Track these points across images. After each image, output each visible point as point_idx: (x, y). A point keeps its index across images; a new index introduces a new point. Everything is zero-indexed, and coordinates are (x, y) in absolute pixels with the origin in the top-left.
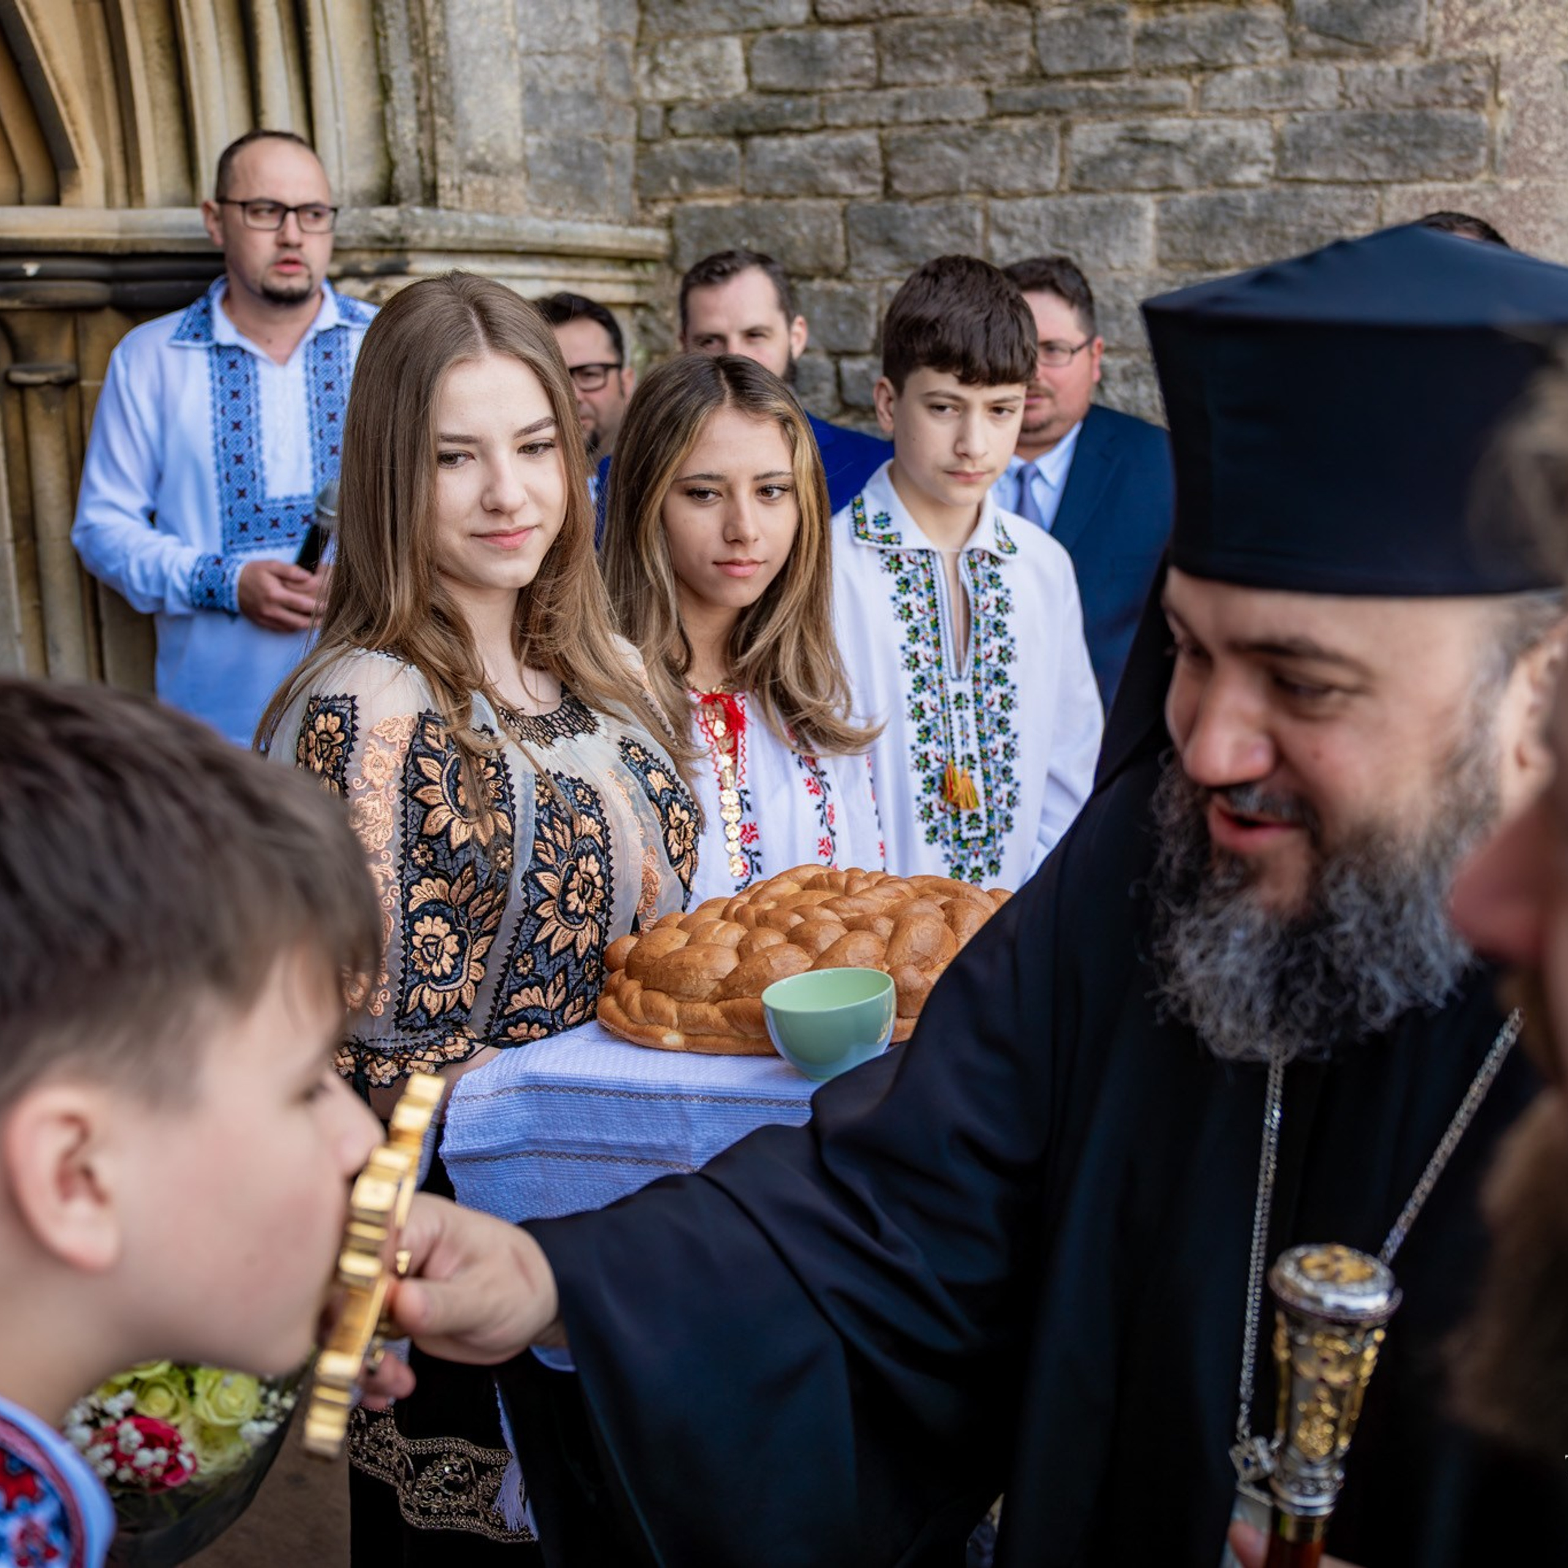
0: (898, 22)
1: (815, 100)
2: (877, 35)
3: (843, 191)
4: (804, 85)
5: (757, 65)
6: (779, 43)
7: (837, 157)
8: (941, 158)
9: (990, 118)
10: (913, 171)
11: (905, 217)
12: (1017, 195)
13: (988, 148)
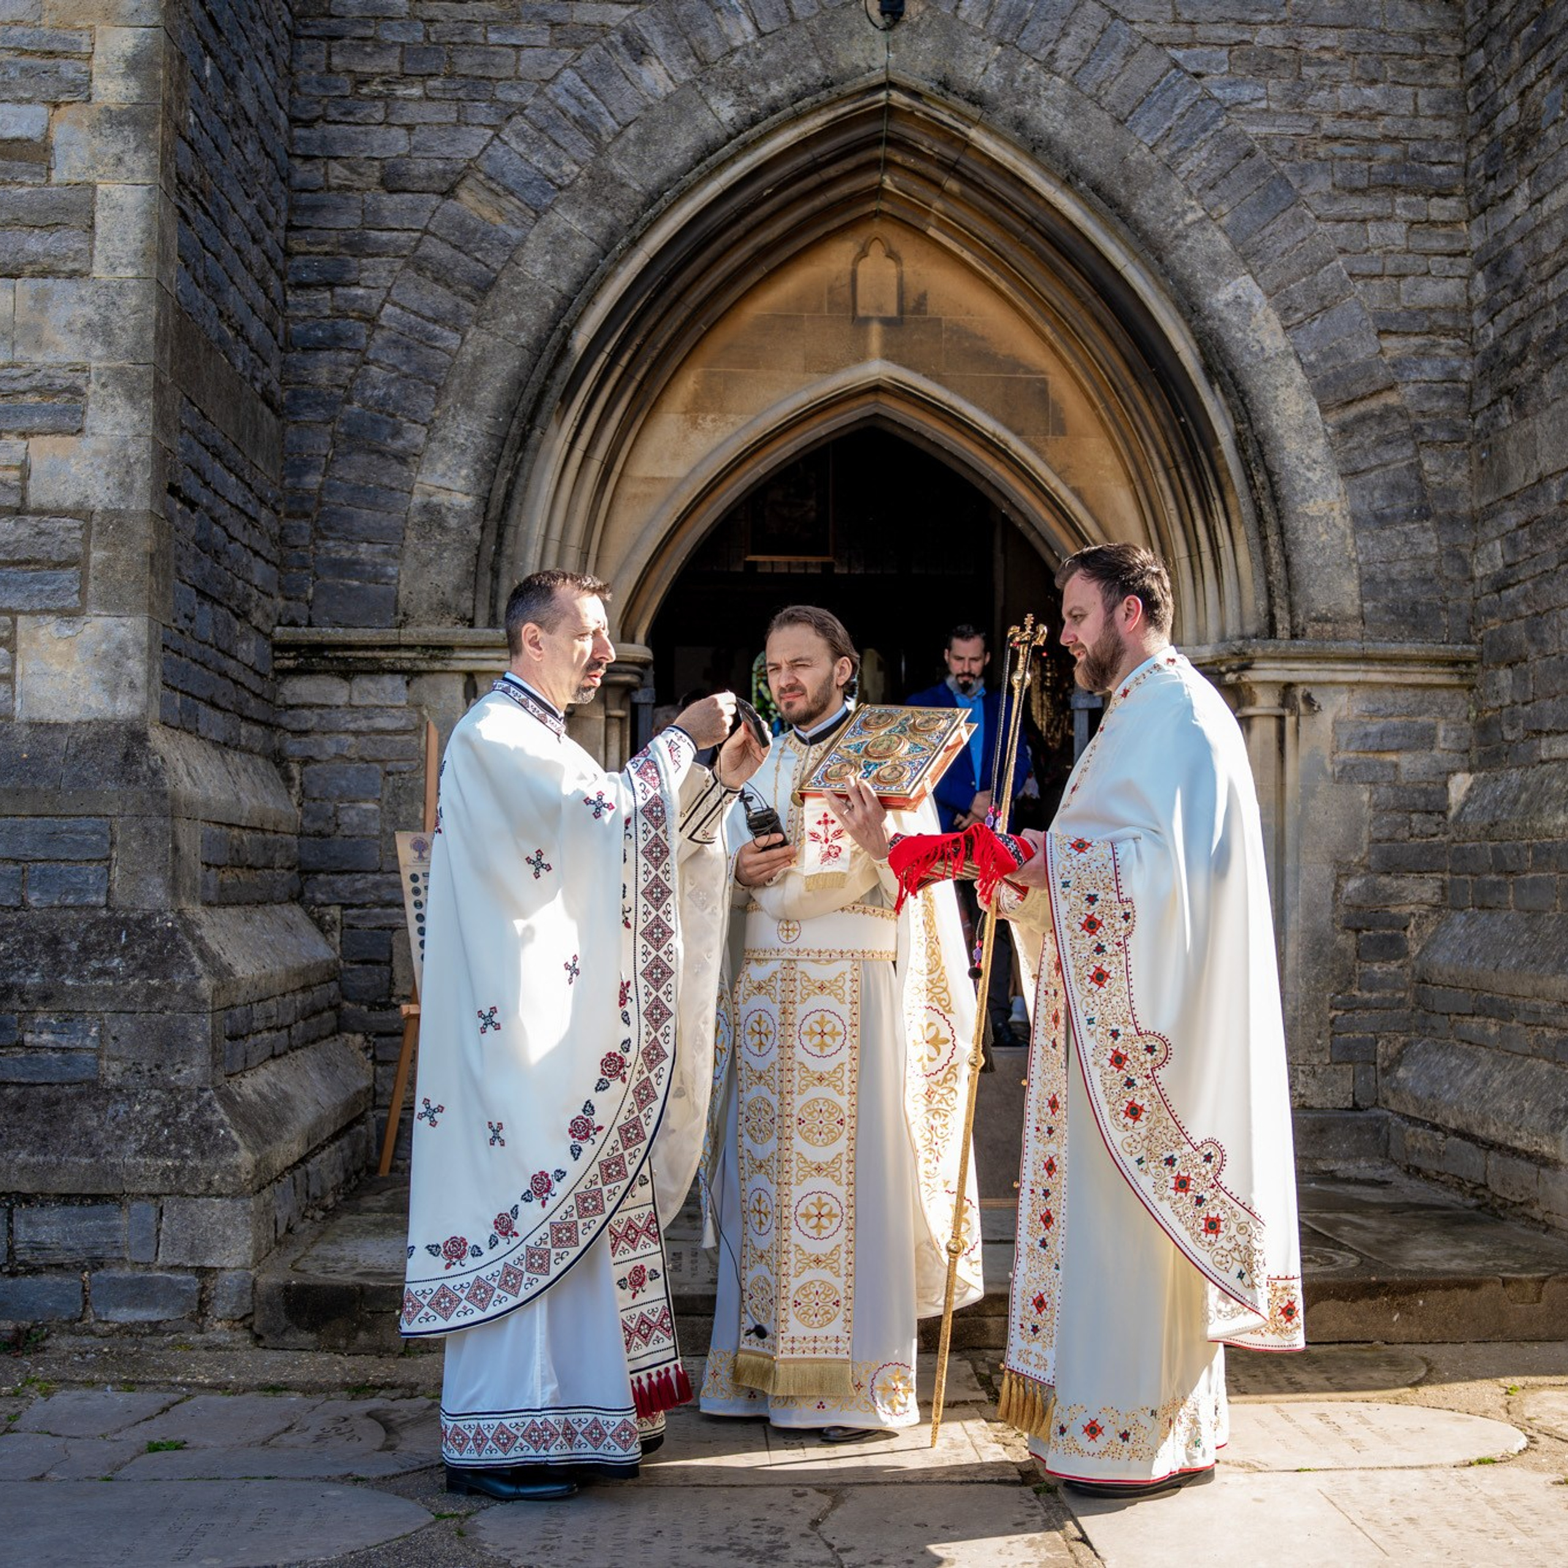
0: (1535, 521)
1: (1517, 568)
2: (1530, 530)
4: (1515, 560)
5: (1504, 553)
6: (1509, 540)
7: (1523, 596)
8: (1546, 591)
9: (1558, 566)
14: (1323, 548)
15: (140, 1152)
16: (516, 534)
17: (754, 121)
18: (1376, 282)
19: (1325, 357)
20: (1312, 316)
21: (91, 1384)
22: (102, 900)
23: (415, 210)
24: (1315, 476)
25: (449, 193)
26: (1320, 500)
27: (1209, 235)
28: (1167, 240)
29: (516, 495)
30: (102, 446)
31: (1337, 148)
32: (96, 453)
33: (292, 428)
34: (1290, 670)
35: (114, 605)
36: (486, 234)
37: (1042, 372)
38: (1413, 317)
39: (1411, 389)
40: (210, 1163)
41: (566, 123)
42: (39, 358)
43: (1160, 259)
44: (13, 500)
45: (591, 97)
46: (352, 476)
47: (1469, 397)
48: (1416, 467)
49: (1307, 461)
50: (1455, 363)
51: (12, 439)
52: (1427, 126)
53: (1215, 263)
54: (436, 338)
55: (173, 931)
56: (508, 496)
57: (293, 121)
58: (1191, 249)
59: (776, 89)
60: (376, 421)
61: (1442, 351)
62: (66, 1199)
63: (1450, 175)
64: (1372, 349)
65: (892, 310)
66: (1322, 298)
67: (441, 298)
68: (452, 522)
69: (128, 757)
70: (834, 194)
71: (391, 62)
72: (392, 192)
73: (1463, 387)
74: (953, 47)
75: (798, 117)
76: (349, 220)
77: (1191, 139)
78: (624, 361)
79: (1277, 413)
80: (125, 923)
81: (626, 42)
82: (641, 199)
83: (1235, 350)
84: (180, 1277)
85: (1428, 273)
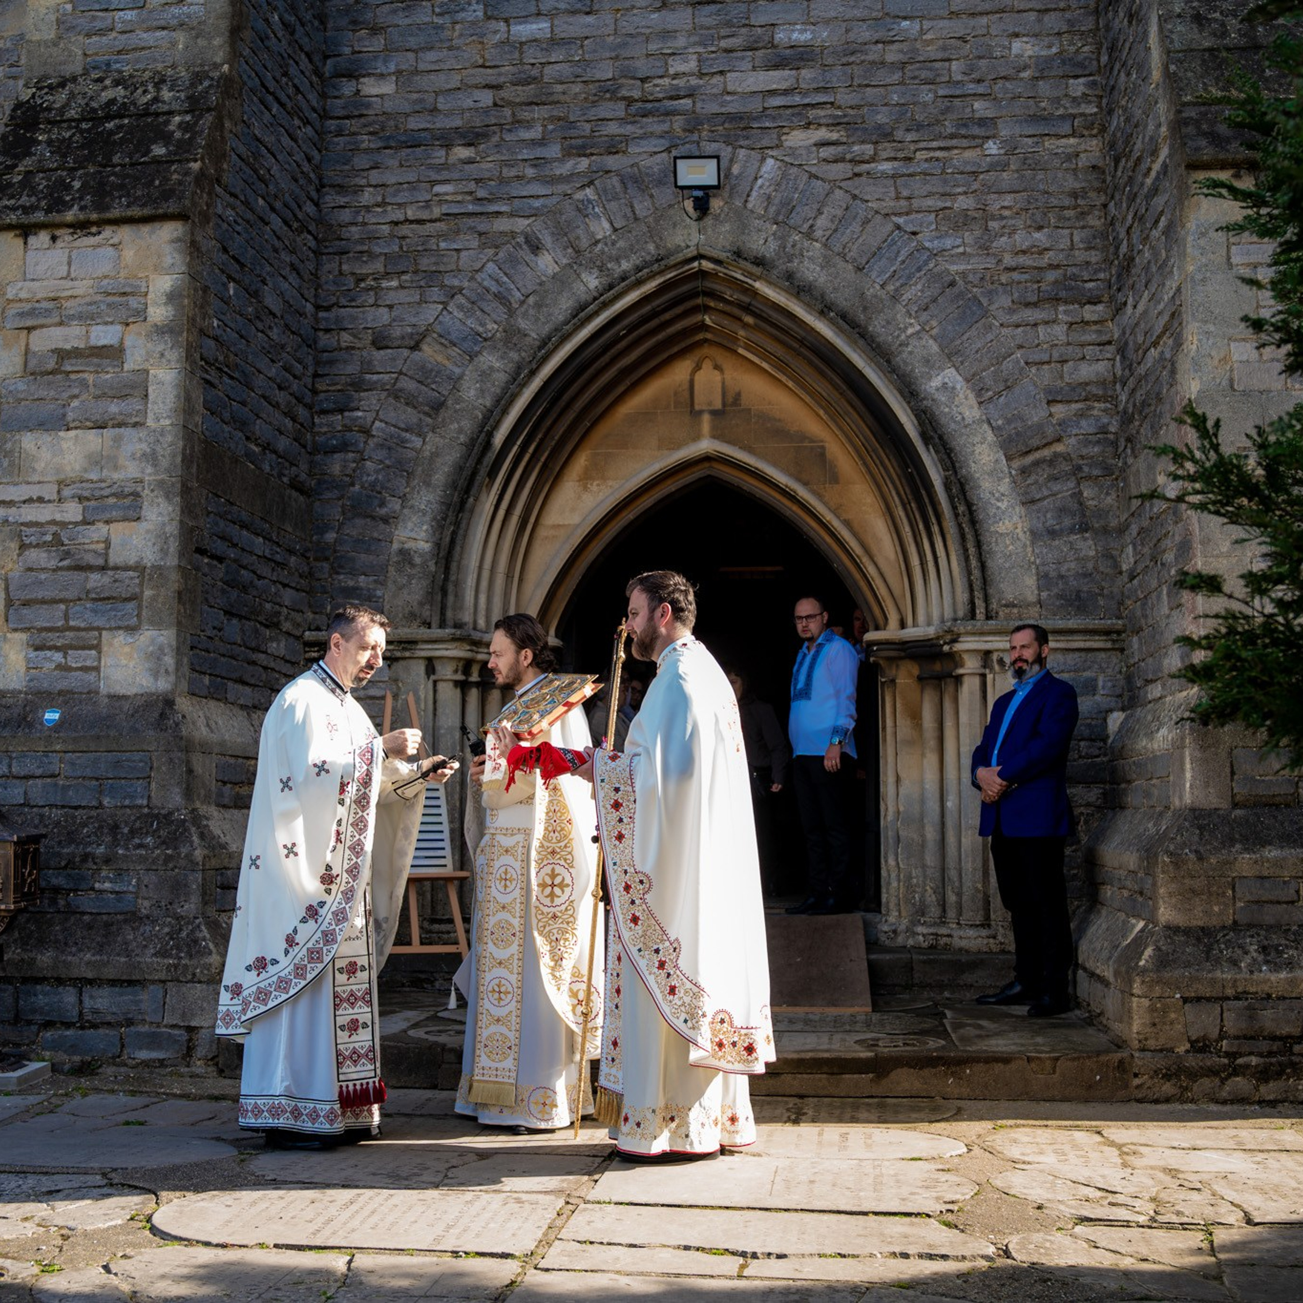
14: (1010, 555)
15: (155, 955)
16: (459, 568)
17: (611, 287)
18: (1046, 367)
19: (1009, 421)
20: (999, 394)
21: (112, 1091)
22: (145, 802)
23: (394, 359)
24: (1003, 505)
25: (415, 347)
26: (1007, 522)
27: (923, 342)
28: (893, 348)
29: (459, 542)
30: (151, 527)
31: (1015, 276)
32: (148, 531)
33: (318, 503)
34: (988, 642)
35: (157, 623)
36: (439, 372)
37: (821, 441)
38: (1073, 389)
39: (1073, 441)
40: (194, 962)
41: (490, 297)
42: (116, 476)
43: (888, 361)
44: (100, 562)
45: (505, 279)
46: (354, 533)
47: (1115, 444)
48: (1077, 495)
49: (997, 495)
50: (1106, 421)
51: (100, 525)
52: (1080, 256)
53: (928, 361)
54: (407, 441)
55: (184, 821)
56: (453, 542)
57: (318, 307)
58: (911, 353)
59: (625, 265)
60: (369, 497)
61: (1095, 412)
62: (113, 983)
63: (1098, 288)
64: (1043, 414)
65: (718, 405)
66: (1006, 381)
67: (410, 416)
68: (418, 560)
69: (162, 715)
70: (671, 330)
71: (378, 266)
72: (379, 349)
73: (1111, 437)
74: (743, 228)
75: (639, 283)
76: (352, 368)
77: (909, 277)
78: (531, 449)
79: (974, 462)
80: (157, 816)
81: (527, 241)
82: (537, 343)
83: (943, 421)
84: (176, 1032)
85: (1083, 358)
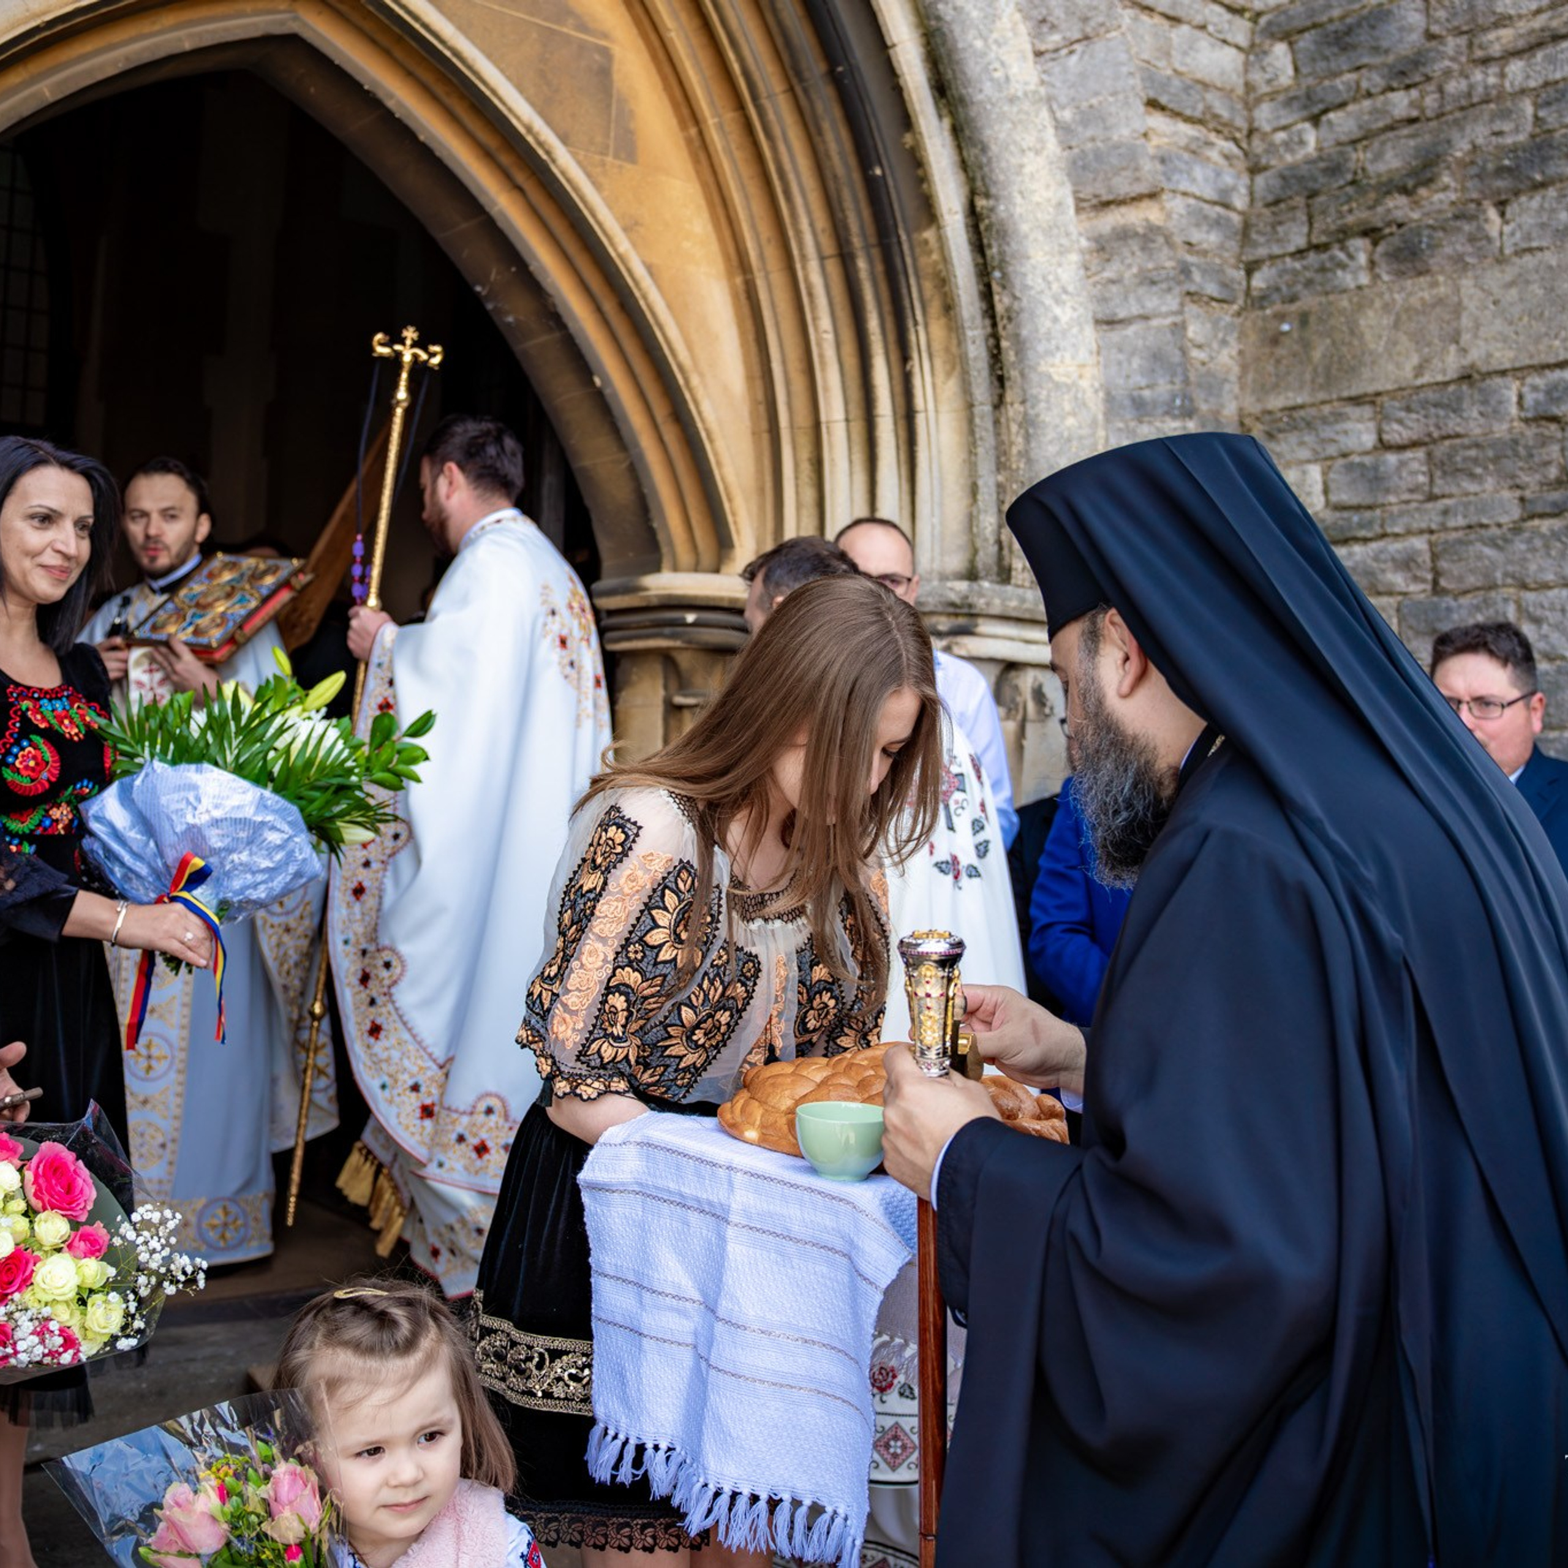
0: (1447, 443)
1: (1378, 512)
2: (1429, 455)
3: (1398, 589)
4: (1368, 500)
5: (1332, 486)
6: (1350, 467)
7: (1393, 560)
8: (1480, 557)
9: (1523, 520)
10: (1456, 569)
11: (1449, 609)
12: (1545, 586)
13: (1520, 546)
14: (1069, 440)
18: (1144, 19)
19: (1083, 119)
20: (1070, 46)
24: (1065, 314)
26: (1068, 356)
34: (1028, 642)
37: (605, 36)
38: (1186, 89)
39: (1179, 205)
47: (1244, 236)
48: (1179, 328)
49: (1055, 287)
50: (1228, 179)
61: (1214, 155)
64: (1139, 125)
73: (1236, 219)
79: (1021, 193)
85: (1203, 27)
